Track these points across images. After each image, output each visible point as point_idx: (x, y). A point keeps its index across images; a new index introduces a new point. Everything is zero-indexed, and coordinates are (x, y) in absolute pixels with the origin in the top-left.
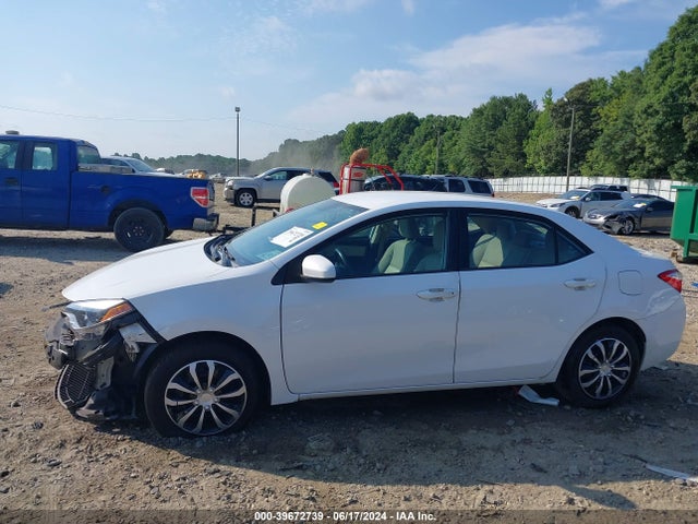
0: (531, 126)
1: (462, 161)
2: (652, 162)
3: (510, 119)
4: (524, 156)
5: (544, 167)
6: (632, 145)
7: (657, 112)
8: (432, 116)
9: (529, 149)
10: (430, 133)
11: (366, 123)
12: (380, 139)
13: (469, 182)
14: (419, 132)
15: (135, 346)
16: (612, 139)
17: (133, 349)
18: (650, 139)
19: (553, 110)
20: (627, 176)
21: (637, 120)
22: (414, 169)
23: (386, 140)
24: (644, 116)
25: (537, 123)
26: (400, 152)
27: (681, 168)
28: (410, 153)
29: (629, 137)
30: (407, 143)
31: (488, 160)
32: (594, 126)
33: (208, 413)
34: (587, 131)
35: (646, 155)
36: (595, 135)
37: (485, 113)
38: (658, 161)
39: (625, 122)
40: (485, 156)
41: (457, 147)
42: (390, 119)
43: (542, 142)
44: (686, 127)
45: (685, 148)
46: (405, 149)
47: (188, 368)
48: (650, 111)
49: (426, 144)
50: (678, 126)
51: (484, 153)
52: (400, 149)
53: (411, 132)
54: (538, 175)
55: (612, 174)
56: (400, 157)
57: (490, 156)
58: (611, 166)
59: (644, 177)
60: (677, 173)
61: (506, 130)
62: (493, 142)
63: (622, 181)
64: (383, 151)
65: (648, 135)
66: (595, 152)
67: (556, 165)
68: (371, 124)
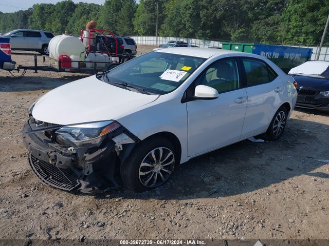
0: (135, 12)
1: (102, 28)
2: (188, 31)
3: (124, 7)
4: (132, 26)
5: (143, 32)
6: (180, 23)
7: (190, 8)
8: (82, 3)
9: (135, 23)
10: (83, 12)
11: (45, 4)
12: (55, 14)
13: (125, 39)
14: (78, 11)
15: (121, 147)
16: (172, 19)
17: (120, 148)
18: (188, 21)
19: (145, 4)
20: (179, 37)
21: (182, 11)
22: (77, 31)
23: (59, 14)
24: (185, 9)
25: (137, 10)
26: (68, 22)
27: (201, 33)
28: (74, 22)
29: (179, 19)
30: (72, 17)
31: (116, 28)
32: (163, 12)
33: (159, 175)
34: (161, 15)
35: (187, 27)
36: (164, 17)
37: (112, 3)
38: (191, 30)
39: (177, 12)
40: (114, 25)
41: (99, 20)
42: (59, 3)
43: (141, 19)
44: (201, 16)
45: (202, 25)
46: (71, 20)
47: (151, 154)
48: (188, 7)
49: (82, 18)
50: (198, 15)
51: (113, 24)
52: (68, 20)
53: (73, 11)
54: (139, 35)
55: (173, 36)
56: (69, 24)
57: (116, 26)
58: (171, 32)
59: (186, 37)
60: (199, 36)
61: (123, 12)
62: (117, 19)
63: (177, 39)
64: (58, 20)
65: (187, 18)
66: (165, 25)
67: (148, 31)
68: (48, 5)
